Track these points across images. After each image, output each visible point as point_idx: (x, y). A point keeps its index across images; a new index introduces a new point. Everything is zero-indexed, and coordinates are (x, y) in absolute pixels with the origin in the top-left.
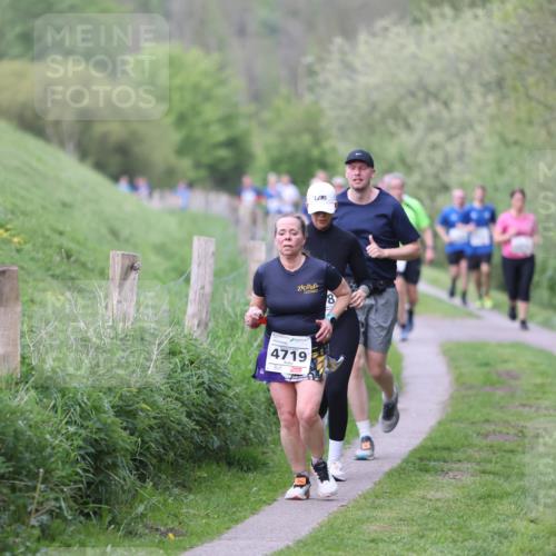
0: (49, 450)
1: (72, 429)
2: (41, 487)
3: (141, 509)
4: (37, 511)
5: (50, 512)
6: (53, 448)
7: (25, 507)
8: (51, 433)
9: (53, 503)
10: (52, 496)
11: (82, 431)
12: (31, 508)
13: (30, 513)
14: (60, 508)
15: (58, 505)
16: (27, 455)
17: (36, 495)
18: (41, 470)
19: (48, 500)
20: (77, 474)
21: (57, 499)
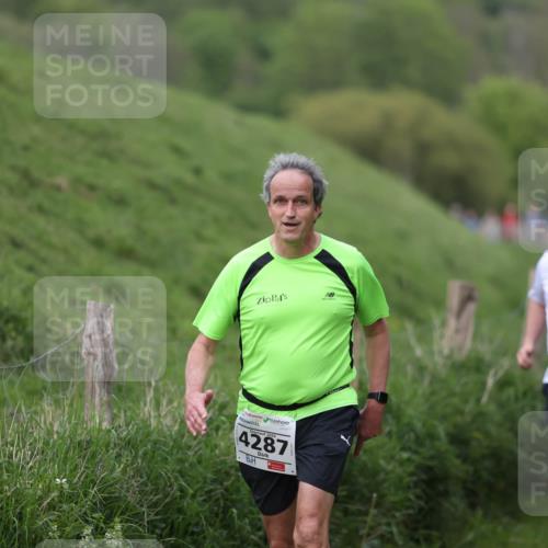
0: (382, 476)
1: (405, 455)
2: (373, 511)
3: (470, 536)
4: (369, 535)
5: (382, 537)
6: (387, 473)
7: (357, 530)
8: (384, 458)
9: (384, 528)
10: (384, 520)
11: (415, 457)
12: (363, 532)
13: (361, 537)
14: (391, 533)
15: (389, 529)
16: (361, 480)
17: (369, 519)
18: (375, 495)
19: (380, 524)
20: (410, 500)
21: (389, 524)
